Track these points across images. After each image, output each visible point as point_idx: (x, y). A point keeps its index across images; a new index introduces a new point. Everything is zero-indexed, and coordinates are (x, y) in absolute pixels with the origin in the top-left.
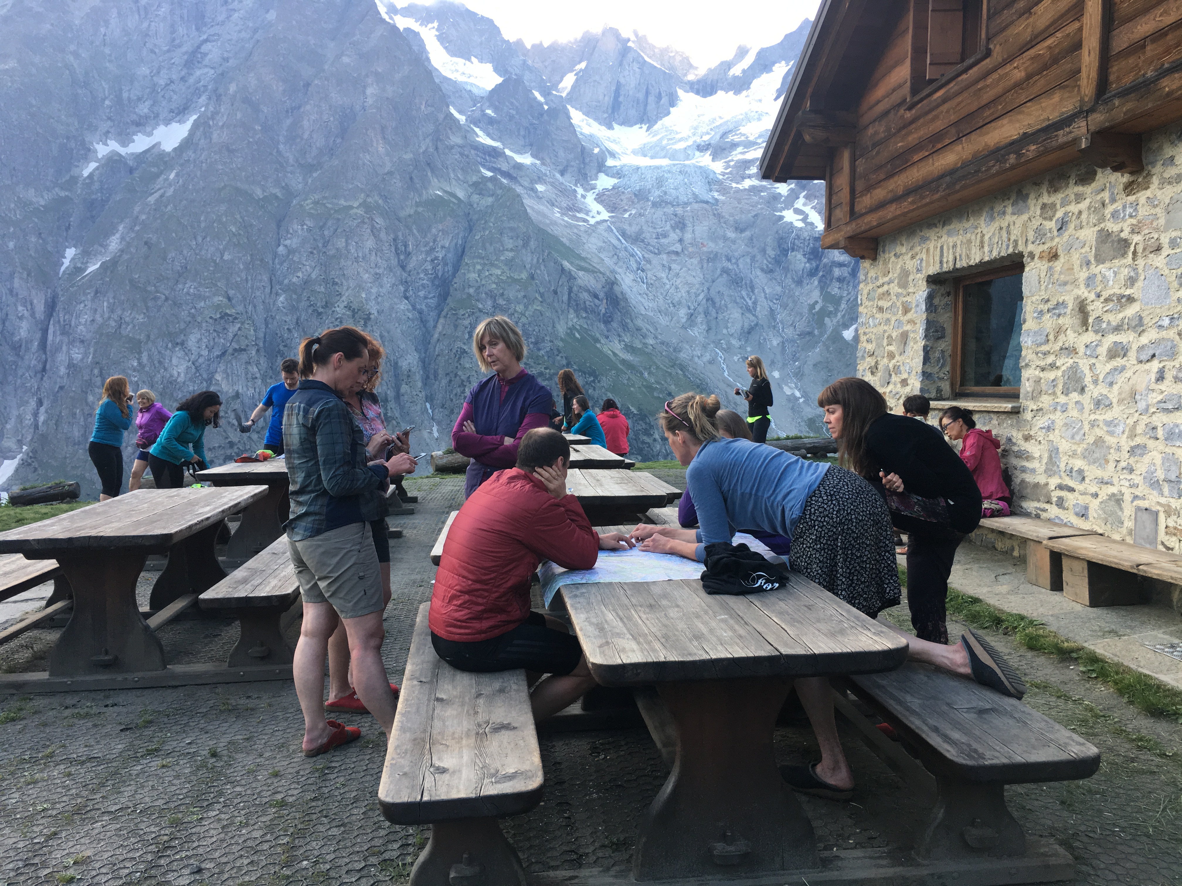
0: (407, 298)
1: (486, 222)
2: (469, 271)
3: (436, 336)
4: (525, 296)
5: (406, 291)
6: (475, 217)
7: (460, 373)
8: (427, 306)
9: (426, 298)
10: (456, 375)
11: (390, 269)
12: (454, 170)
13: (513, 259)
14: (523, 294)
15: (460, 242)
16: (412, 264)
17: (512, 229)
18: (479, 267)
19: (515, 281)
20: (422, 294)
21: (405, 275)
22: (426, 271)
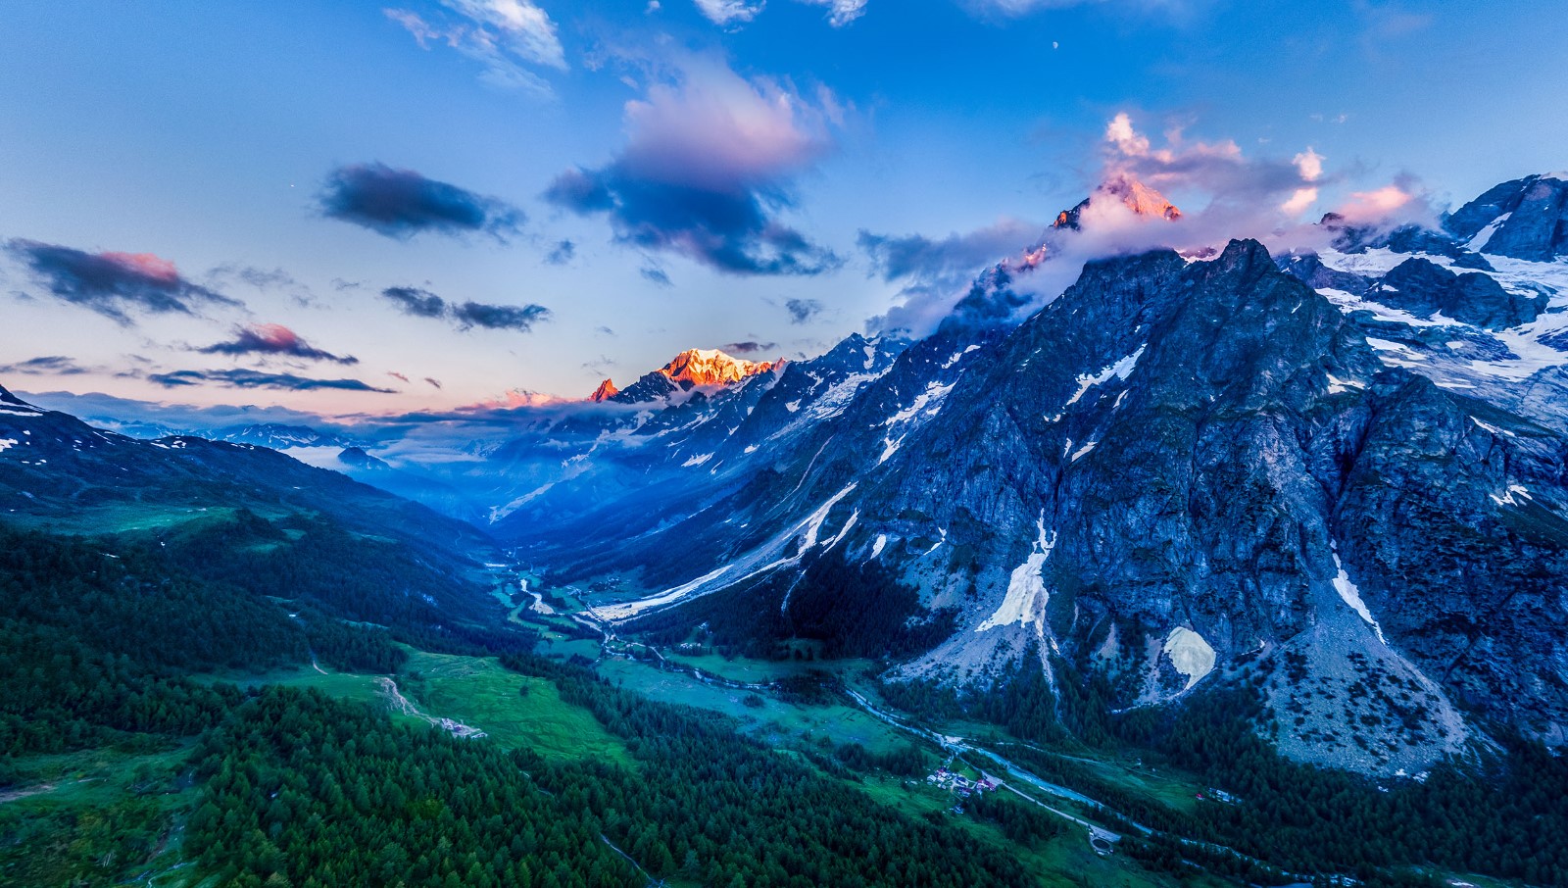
0: (1309, 472)
1: (1392, 408)
2: (1375, 451)
3: (1341, 504)
4: (1444, 472)
5: (1308, 466)
6: (1378, 403)
7: (1369, 538)
8: (1331, 477)
9: (1328, 471)
10: (1365, 539)
11: (1292, 451)
12: (1353, 367)
13: (1426, 439)
14: (1441, 470)
15: (1362, 425)
16: (1314, 445)
17: (1423, 413)
18: (1385, 448)
19: (1431, 459)
20: (1324, 468)
21: (1306, 454)
22: (1327, 451)
